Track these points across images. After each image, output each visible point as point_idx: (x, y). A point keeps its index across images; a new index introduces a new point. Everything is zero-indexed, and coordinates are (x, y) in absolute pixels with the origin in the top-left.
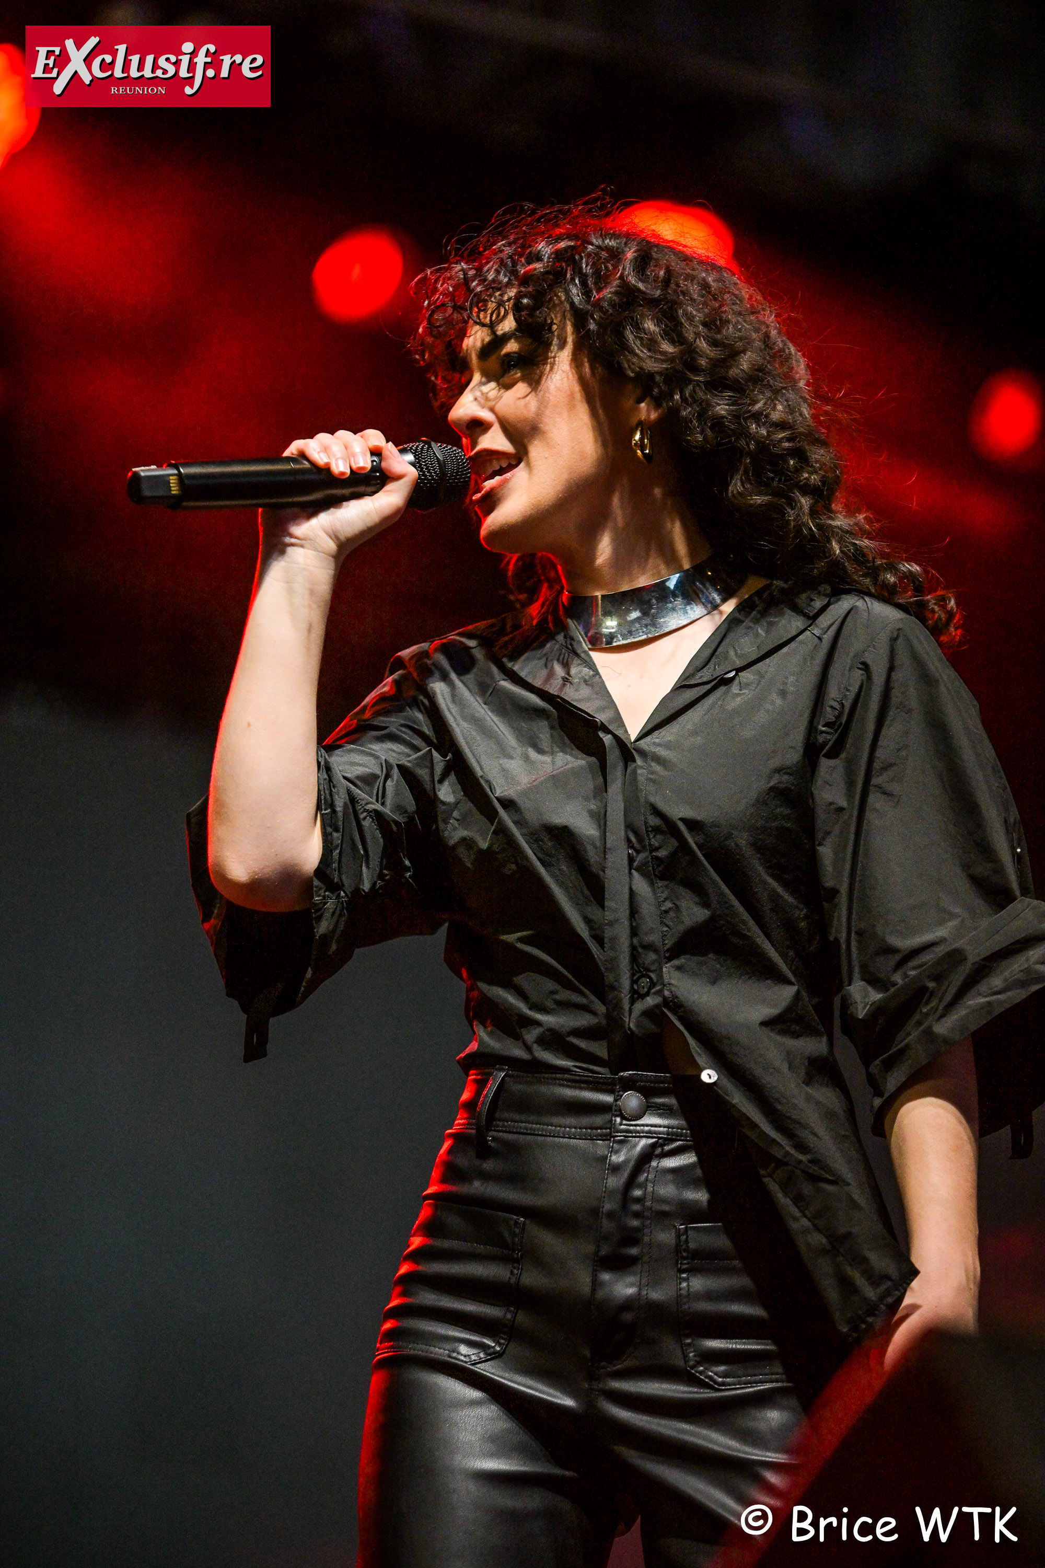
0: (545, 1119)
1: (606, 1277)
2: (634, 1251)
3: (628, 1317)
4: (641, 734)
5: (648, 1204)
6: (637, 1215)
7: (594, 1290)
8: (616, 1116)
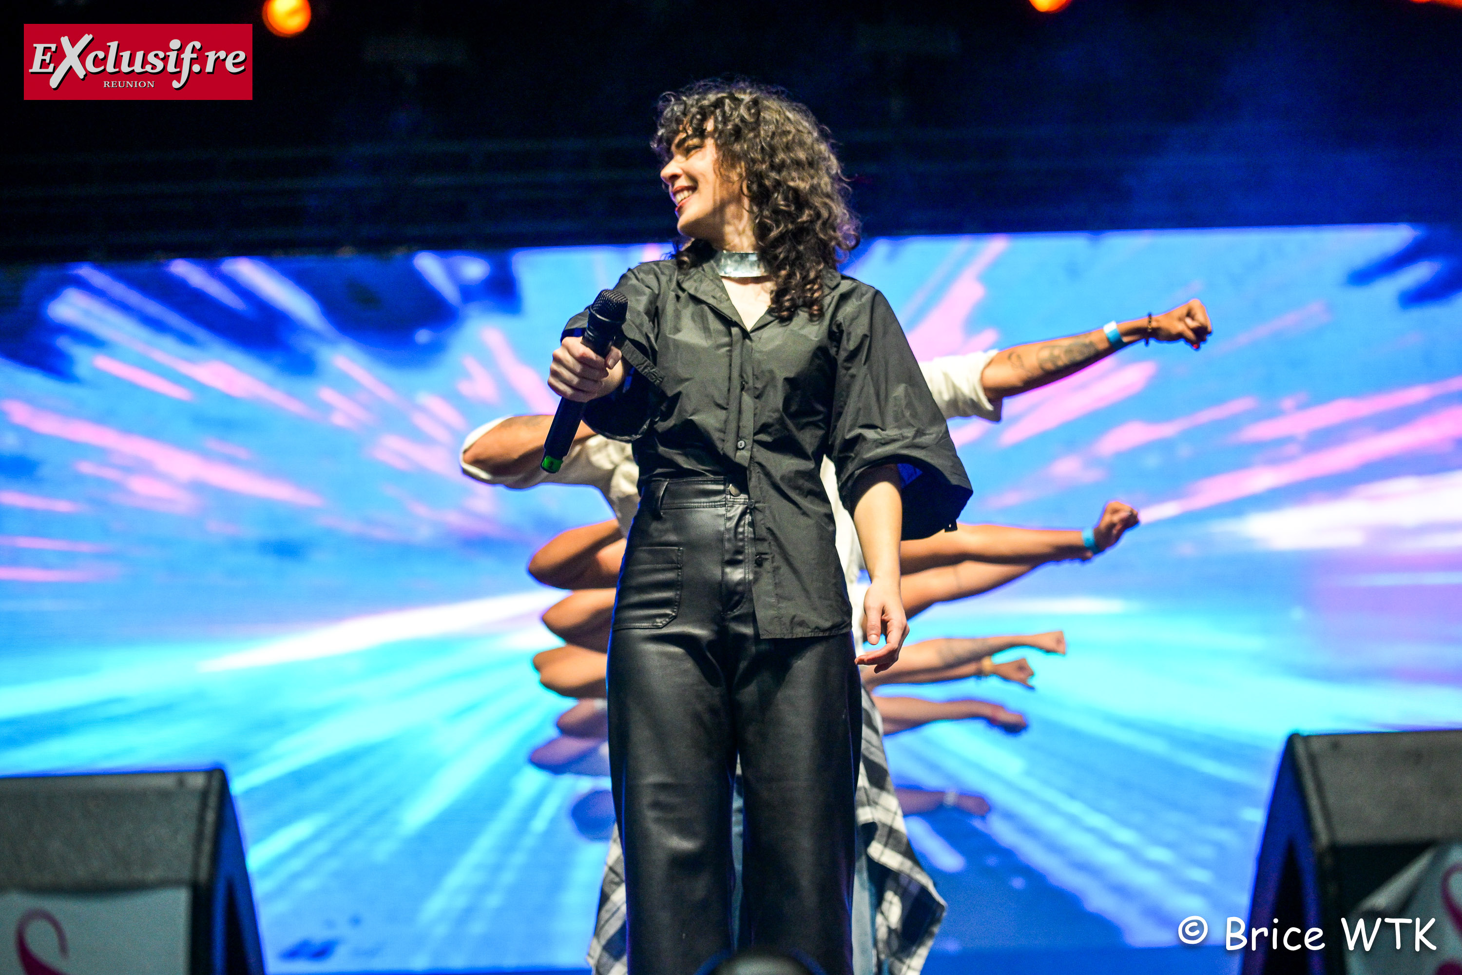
0: (689, 501)
1: (728, 570)
2: (740, 557)
3: (740, 588)
4: (753, 329)
5: (746, 535)
6: (742, 540)
7: (723, 576)
8: (727, 495)
